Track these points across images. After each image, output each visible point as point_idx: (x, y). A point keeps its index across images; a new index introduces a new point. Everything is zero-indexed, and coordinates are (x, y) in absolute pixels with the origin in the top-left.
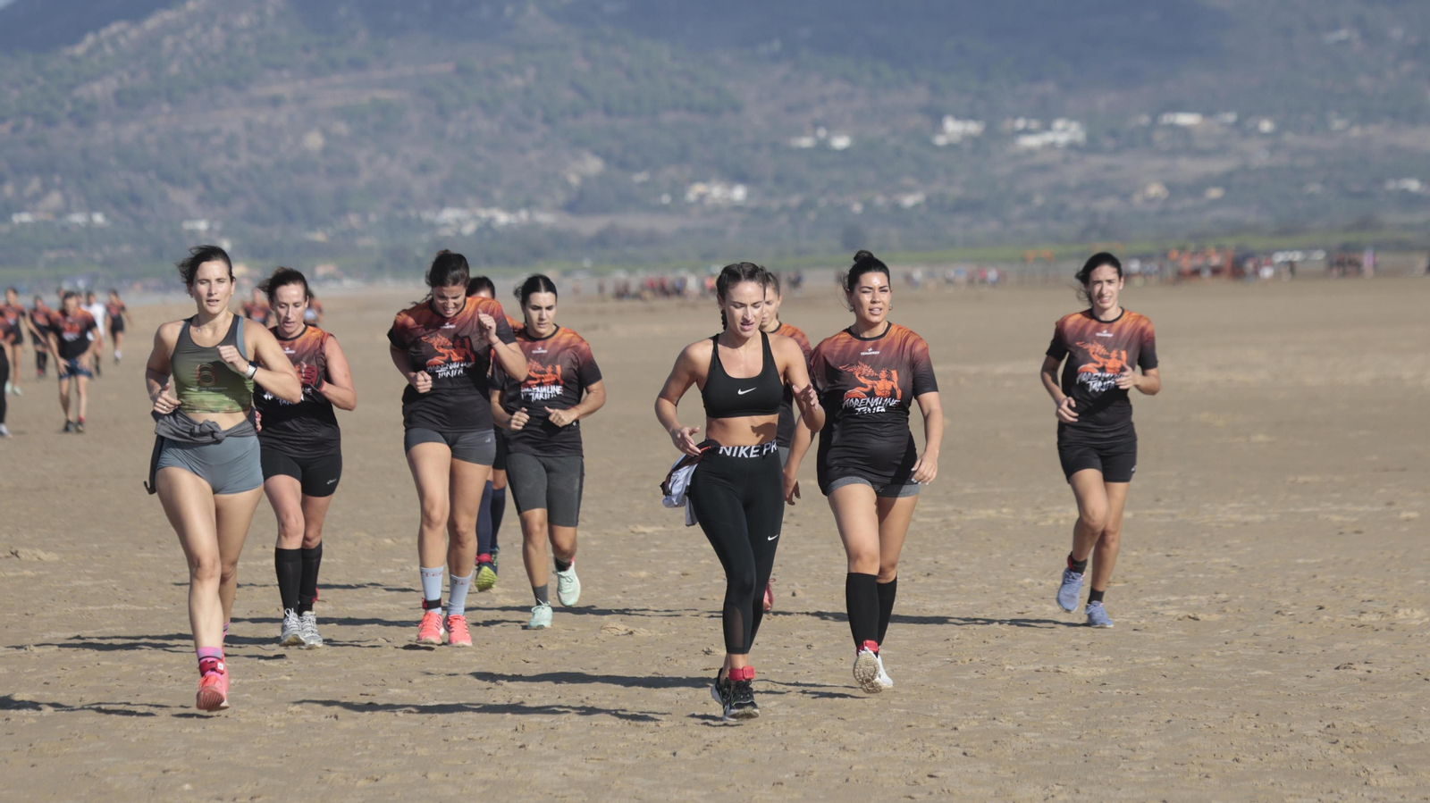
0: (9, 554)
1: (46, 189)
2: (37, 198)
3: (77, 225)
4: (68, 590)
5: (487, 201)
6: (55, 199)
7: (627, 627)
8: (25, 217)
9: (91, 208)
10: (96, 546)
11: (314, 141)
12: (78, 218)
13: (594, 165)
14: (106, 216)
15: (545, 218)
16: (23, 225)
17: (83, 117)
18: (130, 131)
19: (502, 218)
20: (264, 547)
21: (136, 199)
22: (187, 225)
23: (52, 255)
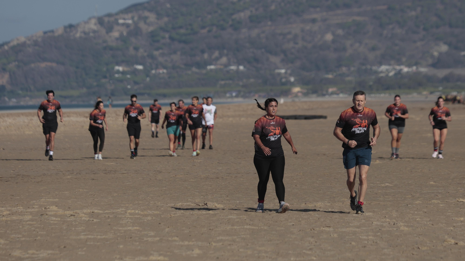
0: (204, 205)
1: (221, 56)
2: (217, 59)
3: (233, 70)
4: (227, 220)
5: (399, 63)
6: (224, 60)
7: (455, 241)
8: (212, 67)
9: (239, 64)
10: (238, 202)
11: (329, 37)
12: (233, 68)
13: (444, 48)
14: (245, 67)
15: (423, 70)
16: (211, 70)
17: (236, 26)
18: (255, 32)
19: (406, 69)
20: (306, 204)
21: (257, 60)
22: (277, 71)
23: (223, 82)
